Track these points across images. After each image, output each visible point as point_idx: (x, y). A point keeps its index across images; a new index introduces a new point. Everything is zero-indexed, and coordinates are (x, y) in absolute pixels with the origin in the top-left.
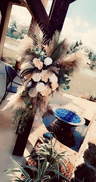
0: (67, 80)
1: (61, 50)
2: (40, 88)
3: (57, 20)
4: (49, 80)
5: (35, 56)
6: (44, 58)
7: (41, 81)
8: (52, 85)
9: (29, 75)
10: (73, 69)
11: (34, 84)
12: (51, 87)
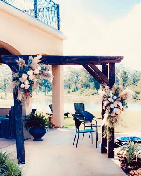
0: (126, 103)
1: (119, 91)
2: (116, 110)
3: (112, 78)
4: (118, 105)
5: (108, 97)
6: (113, 97)
7: (115, 107)
8: (120, 107)
9: (109, 106)
10: (126, 97)
11: (112, 110)
12: (120, 108)
